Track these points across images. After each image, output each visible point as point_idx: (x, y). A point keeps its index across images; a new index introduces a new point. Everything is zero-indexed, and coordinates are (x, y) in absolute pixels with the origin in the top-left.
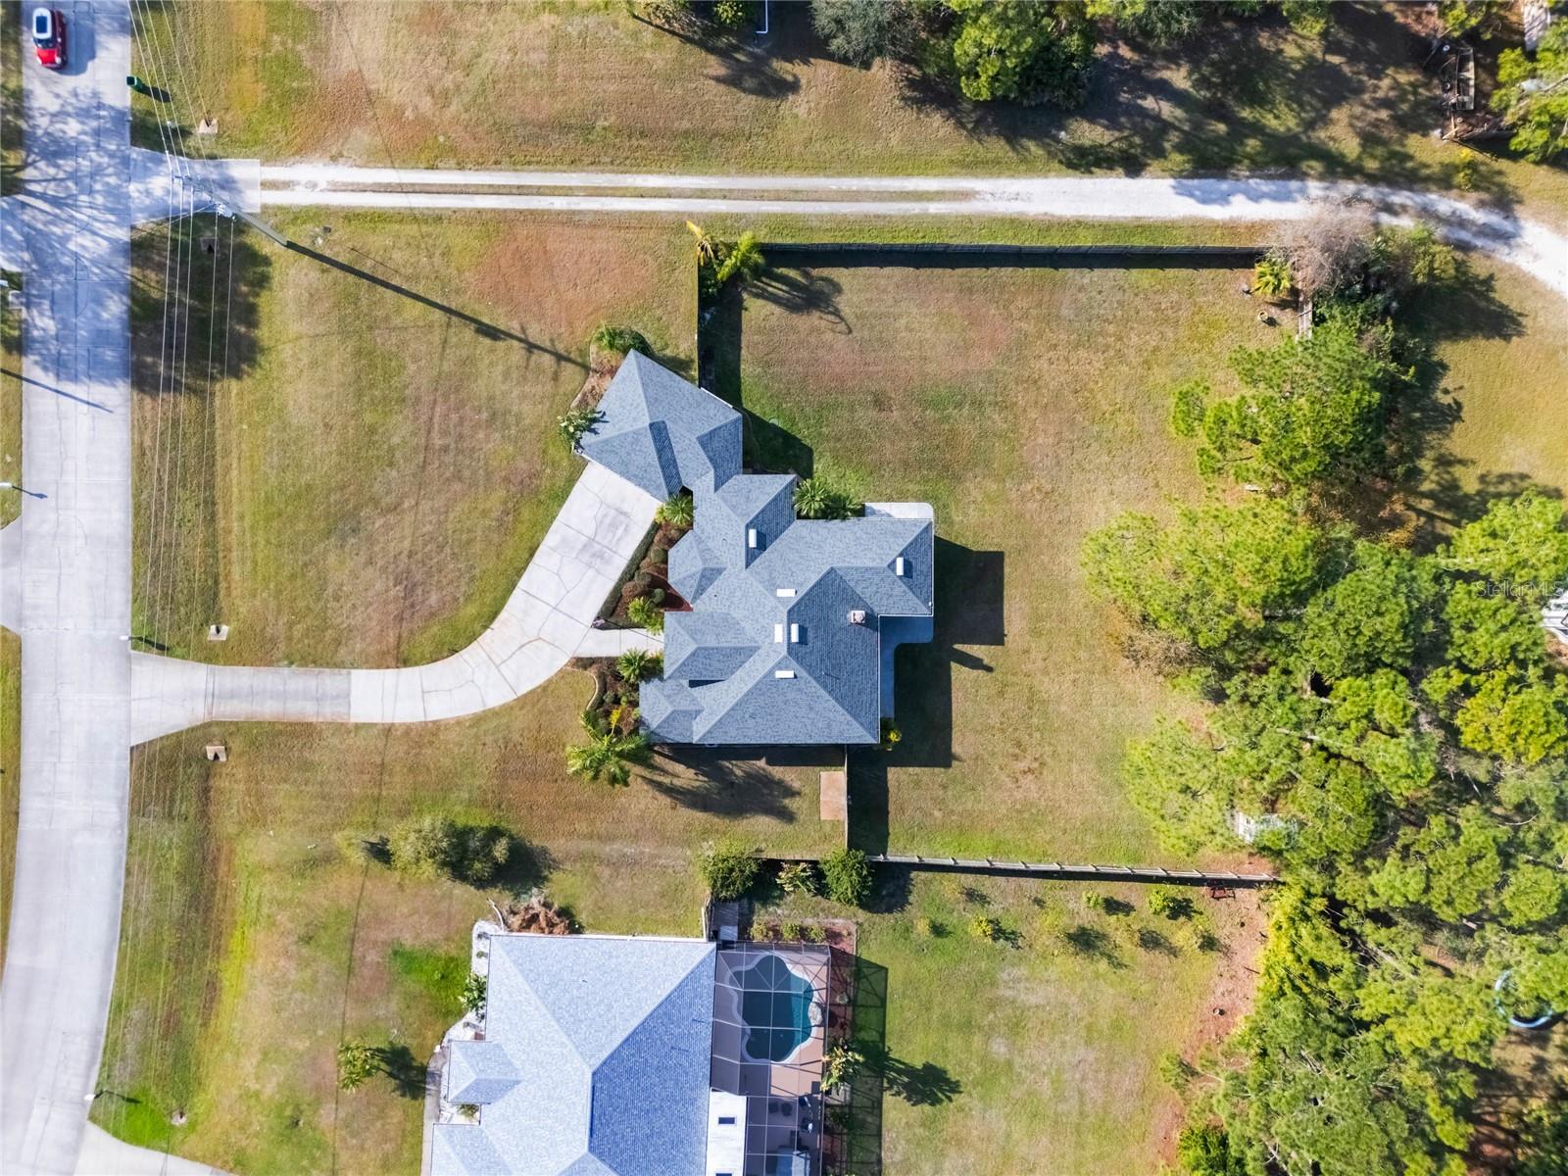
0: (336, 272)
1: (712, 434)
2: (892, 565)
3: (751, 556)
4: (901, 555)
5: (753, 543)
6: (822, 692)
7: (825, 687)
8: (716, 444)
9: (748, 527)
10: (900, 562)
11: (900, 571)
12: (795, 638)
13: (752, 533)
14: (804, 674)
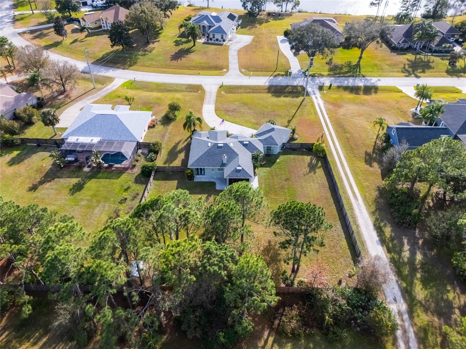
0: (300, 104)
1: (273, 139)
2: (239, 166)
3: (241, 142)
4: (242, 168)
5: (245, 142)
6: (204, 152)
7: (205, 153)
8: (270, 140)
9: (249, 141)
10: (240, 168)
11: (238, 168)
12: (219, 145)
13: (248, 142)
14: (209, 148)
